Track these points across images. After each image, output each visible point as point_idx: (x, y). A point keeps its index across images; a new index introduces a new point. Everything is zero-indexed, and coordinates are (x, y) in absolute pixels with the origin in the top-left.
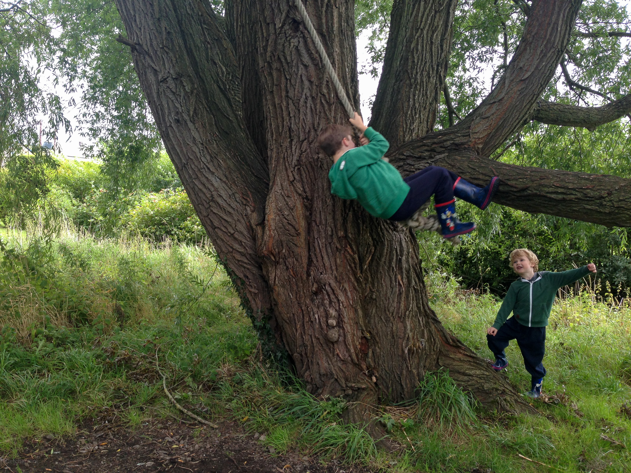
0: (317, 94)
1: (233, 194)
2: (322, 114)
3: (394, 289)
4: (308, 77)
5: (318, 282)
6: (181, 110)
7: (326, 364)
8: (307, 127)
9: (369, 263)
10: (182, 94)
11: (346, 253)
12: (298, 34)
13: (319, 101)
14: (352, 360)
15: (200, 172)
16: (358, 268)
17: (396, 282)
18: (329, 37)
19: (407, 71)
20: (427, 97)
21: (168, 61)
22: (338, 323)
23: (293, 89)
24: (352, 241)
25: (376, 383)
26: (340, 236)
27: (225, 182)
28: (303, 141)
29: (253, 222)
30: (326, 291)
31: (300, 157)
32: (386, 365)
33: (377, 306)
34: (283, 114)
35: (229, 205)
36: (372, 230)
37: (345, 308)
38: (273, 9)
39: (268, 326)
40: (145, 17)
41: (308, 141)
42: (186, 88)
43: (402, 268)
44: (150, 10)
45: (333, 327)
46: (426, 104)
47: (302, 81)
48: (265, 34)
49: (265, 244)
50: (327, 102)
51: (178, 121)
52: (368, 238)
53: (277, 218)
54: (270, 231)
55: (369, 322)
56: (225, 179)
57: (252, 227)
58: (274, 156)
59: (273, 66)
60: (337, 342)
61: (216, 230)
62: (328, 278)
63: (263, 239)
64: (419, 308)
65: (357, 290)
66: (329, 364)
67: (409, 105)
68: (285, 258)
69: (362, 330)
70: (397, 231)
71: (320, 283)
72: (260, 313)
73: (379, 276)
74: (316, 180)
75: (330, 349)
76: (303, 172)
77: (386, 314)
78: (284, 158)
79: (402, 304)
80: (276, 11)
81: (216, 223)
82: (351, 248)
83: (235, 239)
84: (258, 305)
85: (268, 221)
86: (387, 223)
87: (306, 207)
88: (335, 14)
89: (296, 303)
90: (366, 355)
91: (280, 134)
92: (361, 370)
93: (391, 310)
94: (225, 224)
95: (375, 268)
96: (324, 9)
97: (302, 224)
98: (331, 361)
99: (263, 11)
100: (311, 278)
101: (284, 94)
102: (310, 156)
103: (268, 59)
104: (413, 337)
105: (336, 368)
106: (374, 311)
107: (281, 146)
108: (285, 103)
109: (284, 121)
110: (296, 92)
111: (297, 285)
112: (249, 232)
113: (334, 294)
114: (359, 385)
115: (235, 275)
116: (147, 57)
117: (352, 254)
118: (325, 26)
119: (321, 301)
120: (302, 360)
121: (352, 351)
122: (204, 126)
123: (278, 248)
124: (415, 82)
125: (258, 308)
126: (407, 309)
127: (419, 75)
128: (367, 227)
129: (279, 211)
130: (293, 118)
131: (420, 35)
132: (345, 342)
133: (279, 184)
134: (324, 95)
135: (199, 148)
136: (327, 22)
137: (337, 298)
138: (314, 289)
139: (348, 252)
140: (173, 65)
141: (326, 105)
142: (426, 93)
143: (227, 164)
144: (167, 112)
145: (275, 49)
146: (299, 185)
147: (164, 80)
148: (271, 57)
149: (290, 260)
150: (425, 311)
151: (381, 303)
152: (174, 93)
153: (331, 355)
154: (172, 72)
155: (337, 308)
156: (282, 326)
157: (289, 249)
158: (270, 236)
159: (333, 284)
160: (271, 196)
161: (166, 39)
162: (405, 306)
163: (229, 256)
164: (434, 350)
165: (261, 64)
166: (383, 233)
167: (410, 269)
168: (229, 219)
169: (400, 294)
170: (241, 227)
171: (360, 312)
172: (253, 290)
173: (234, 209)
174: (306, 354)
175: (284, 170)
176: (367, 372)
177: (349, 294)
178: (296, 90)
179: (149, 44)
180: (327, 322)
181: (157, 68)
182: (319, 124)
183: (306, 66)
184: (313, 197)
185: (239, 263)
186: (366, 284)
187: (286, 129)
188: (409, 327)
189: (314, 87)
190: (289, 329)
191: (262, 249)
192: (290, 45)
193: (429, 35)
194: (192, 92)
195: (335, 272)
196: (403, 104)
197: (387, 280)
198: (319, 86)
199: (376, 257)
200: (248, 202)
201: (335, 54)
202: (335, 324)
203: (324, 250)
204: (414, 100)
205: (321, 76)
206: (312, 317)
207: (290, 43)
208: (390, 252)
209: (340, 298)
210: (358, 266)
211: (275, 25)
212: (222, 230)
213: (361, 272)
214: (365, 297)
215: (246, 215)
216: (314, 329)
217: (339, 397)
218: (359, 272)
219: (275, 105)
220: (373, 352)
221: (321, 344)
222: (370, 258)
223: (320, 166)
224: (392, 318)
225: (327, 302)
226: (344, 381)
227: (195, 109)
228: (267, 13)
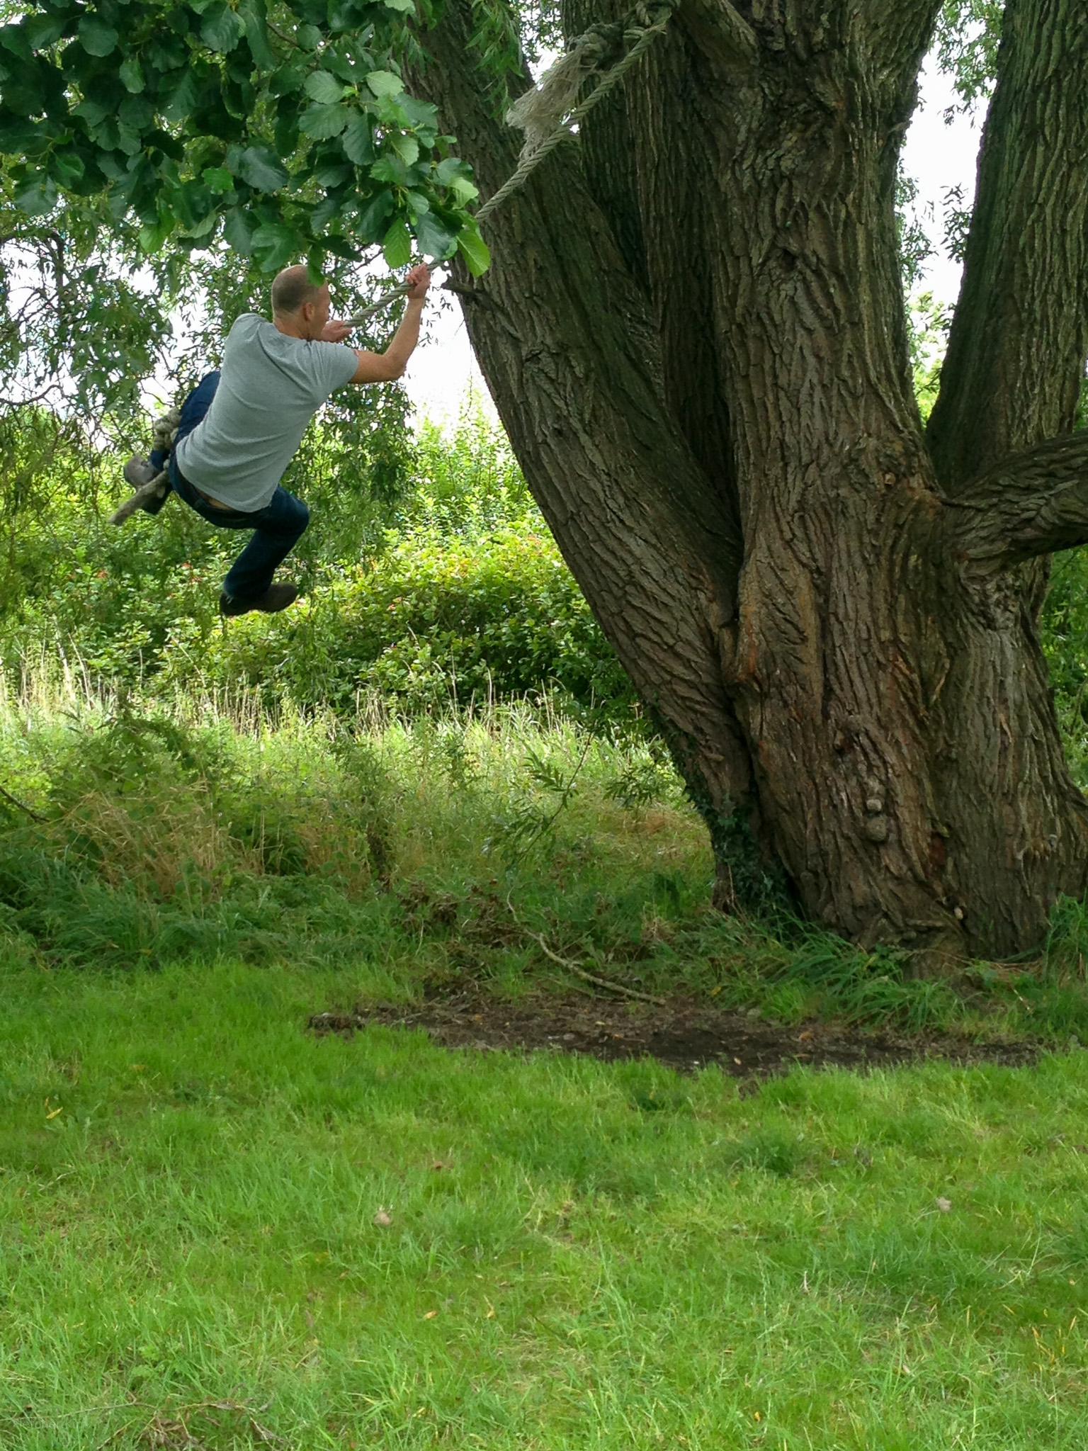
0: (832, 380)
1: (672, 569)
2: (843, 416)
3: (992, 740)
4: (813, 349)
5: (845, 728)
6: (565, 413)
7: (865, 888)
8: (816, 440)
9: (941, 690)
10: (569, 383)
11: (897, 671)
12: (795, 275)
13: (835, 392)
14: (915, 876)
15: (606, 528)
16: (920, 700)
17: (995, 726)
18: (851, 277)
19: (1011, 296)
20: (1058, 349)
21: (540, 321)
22: (885, 806)
23: (786, 373)
24: (906, 648)
25: (962, 922)
26: (883, 639)
27: (654, 546)
28: (807, 466)
29: (711, 620)
30: (861, 746)
31: (803, 495)
32: (982, 889)
33: (960, 775)
34: (767, 417)
35: (665, 590)
36: (944, 628)
37: (898, 776)
38: (745, 233)
39: (746, 826)
40: (496, 243)
41: (818, 465)
42: (577, 370)
43: (1006, 700)
44: (506, 229)
45: (877, 813)
46: (1056, 362)
47: (803, 357)
48: (732, 276)
49: (740, 661)
50: (850, 393)
51: (559, 432)
52: (937, 643)
53: (764, 611)
54: (750, 635)
55: (946, 806)
56: (654, 541)
57: (710, 631)
58: (753, 494)
59: (748, 332)
60: (884, 842)
61: (638, 640)
62: (863, 720)
63: (735, 652)
64: (1044, 778)
65: (919, 743)
66: (871, 887)
67: (1018, 369)
68: (780, 687)
69: (933, 820)
70: (995, 629)
71: (849, 730)
72: (728, 801)
73: (962, 715)
74: (833, 536)
75: (871, 858)
76: (809, 523)
77: (979, 789)
78: (773, 498)
79: (1010, 771)
80: (752, 235)
81: (638, 626)
82: (906, 661)
83: (677, 656)
84: (725, 786)
85: (745, 617)
86: (973, 614)
87: (816, 587)
88: (861, 236)
89: (804, 770)
90: (942, 868)
91: (763, 454)
92: (933, 895)
93: (988, 780)
94: (658, 628)
95: (954, 700)
96: (840, 231)
97: (810, 622)
98: (875, 879)
99: (727, 234)
100: (832, 722)
101: (769, 380)
102: (822, 491)
103: (739, 319)
104: (1033, 834)
105: (884, 891)
106: (954, 784)
107: (766, 475)
108: (771, 397)
109: (769, 430)
110: (793, 378)
111: (805, 736)
112: (704, 642)
113: (876, 751)
114: (930, 923)
115: (676, 727)
116: (499, 315)
117: (907, 672)
118: (842, 260)
119: (850, 765)
120: (816, 884)
121: (915, 857)
122: (611, 441)
123: (766, 666)
124: (1029, 318)
125: (723, 792)
126: (1020, 779)
127: (1037, 302)
128: (933, 622)
129: (767, 596)
130: (788, 425)
131: (1039, 217)
132: (900, 842)
133: (764, 546)
134: (844, 381)
135: (602, 483)
136: (846, 252)
137: (882, 758)
138: (838, 742)
139: (900, 669)
140: (551, 329)
141: (849, 399)
142: (1055, 339)
143: (657, 511)
144: (537, 416)
145: (752, 302)
146: (802, 548)
147: (534, 358)
148: (743, 316)
149: (791, 689)
150: (1059, 786)
151: (969, 767)
152: (552, 381)
153: (873, 869)
154: (549, 341)
155: (883, 778)
156: (777, 820)
157: (788, 668)
158: (751, 645)
159: (874, 731)
160: (748, 569)
161: (538, 281)
162: (1016, 774)
163: (664, 691)
164: (1075, 858)
165: (722, 324)
166: (966, 633)
167: (1022, 703)
168: (664, 617)
169: (1005, 749)
170: (688, 632)
171: (927, 785)
172: (713, 756)
173: (673, 597)
174: (825, 870)
175: (773, 521)
176: (944, 899)
177: (905, 750)
178: (792, 374)
179: (503, 292)
180: (864, 804)
181: (519, 335)
182: (836, 433)
183: (810, 331)
184: (830, 569)
185: (686, 705)
186: (936, 731)
187: (775, 443)
188: (1024, 813)
189: (826, 368)
190: (789, 824)
191: (736, 671)
192: (779, 295)
193: (1058, 216)
194: (587, 377)
195: (876, 709)
196: (1004, 366)
197: (978, 721)
198: (835, 365)
199: (954, 679)
200: (701, 582)
201: (862, 305)
202: (880, 807)
203: (854, 669)
204: (1029, 356)
205: (838, 347)
206: (836, 798)
207: (779, 291)
208: (982, 669)
209: (888, 759)
210: (920, 695)
211: (750, 259)
212: (649, 639)
213: (927, 709)
214: (937, 757)
215: (697, 609)
216: (839, 821)
217: (892, 943)
218: (922, 707)
219: (752, 401)
220: (955, 865)
221: (855, 849)
222: (942, 681)
223: (843, 512)
224: (989, 796)
225: (862, 767)
226: (900, 916)
227: (594, 410)
228: (736, 239)
